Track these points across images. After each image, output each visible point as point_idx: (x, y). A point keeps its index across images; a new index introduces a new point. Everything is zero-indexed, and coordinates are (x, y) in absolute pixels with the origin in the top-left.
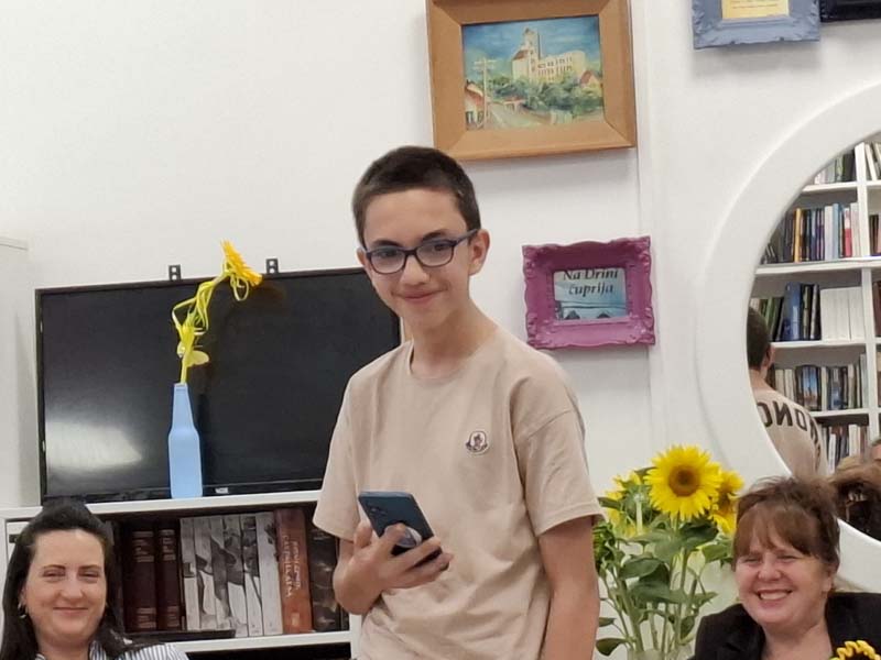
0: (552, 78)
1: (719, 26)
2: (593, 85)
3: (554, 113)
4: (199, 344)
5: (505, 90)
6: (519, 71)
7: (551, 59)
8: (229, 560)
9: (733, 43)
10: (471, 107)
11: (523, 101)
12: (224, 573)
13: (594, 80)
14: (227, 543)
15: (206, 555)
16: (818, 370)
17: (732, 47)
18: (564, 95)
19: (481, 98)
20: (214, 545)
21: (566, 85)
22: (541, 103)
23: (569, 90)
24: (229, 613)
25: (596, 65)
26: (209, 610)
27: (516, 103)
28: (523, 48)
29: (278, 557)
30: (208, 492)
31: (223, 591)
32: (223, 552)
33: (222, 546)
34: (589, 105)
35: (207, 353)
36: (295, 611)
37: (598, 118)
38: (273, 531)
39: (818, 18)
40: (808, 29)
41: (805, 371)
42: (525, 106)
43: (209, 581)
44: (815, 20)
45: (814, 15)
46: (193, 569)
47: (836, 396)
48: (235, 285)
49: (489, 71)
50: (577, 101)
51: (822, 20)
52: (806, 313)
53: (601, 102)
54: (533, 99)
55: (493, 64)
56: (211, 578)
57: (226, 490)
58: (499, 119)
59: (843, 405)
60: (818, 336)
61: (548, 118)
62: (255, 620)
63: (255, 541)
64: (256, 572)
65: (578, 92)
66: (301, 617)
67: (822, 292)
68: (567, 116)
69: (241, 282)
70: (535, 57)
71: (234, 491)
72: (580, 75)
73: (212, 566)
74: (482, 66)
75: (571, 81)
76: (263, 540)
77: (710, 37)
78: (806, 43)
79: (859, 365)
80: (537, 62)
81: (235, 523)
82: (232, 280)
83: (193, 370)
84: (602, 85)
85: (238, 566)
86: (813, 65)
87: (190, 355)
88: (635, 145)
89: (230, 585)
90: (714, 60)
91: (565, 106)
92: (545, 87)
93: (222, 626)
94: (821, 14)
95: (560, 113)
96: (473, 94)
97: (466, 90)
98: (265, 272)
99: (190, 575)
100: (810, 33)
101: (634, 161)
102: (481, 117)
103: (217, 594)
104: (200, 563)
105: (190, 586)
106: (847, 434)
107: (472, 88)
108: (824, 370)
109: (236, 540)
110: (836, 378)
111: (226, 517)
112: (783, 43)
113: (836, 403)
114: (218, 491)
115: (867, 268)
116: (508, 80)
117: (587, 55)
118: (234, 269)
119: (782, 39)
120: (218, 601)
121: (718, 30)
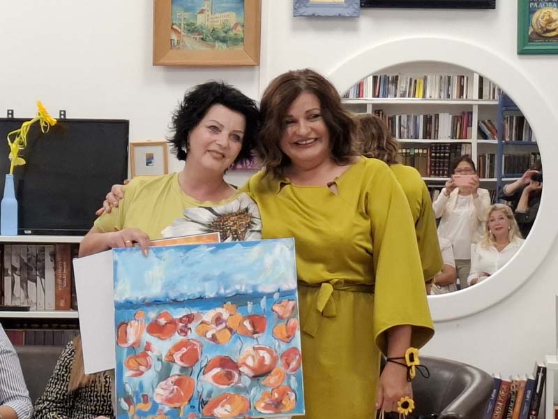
0: (218, 25)
1: (307, 5)
2: (239, 31)
3: (218, 44)
4: (21, 154)
5: (192, 29)
6: (201, 20)
7: (217, 15)
8: (29, 269)
9: (314, 15)
10: (174, 37)
11: (202, 36)
12: (26, 276)
13: (239, 28)
14: (29, 260)
15: (17, 265)
17: (313, 17)
18: (223, 34)
19: (180, 33)
20: (22, 260)
21: (225, 30)
22: (211, 38)
23: (226, 32)
24: (27, 297)
25: (241, 20)
26: (17, 295)
27: (198, 37)
28: (203, 8)
29: (55, 269)
30: (21, 233)
31: (25, 285)
32: (26, 264)
33: (26, 261)
34: (236, 41)
35: (25, 159)
36: (62, 299)
37: (240, 48)
38: (53, 255)
39: (359, 5)
40: (354, 10)
42: (202, 39)
43: (17, 279)
44: (357, 6)
45: (357, 3)
46: (10, 272)
48: (42, 124)
49: (185, 19)
50: (230, 38)
51: (361, 6)
53: (242, 40)
54: (207, 36)
55: (187, 15)
56: (19, 277)
57: (30, 232)
58: (189, 45)
61: (214, 46)
62: (41, 301)
63: (44, 260)
64: (43, 276)
65: (231, 34)
66: (66, 301)
68: (224, 46)
69: (46, 123)
70: (210, 13)
71: (35, 233)
72: (232, 25)
73: (20, 271)
74: (181, 16)
75: (227, 28)
76: (48, 260)
77: (302, 11)
78: (351, 18)
80: (210, 16)
81: (34, 250)
82: (41, 121)
83: (17, 168)
84: (243, 31)
85: (34, 272)
86: (355, 29)
87: (15, 160)
88: (258, 64)
89: (29, 282)
90: (304, 23)
91: (224, 41)
92: (213, 30)
93: (23, 303)
94: (361, 3)
95: (221, 44)
96: (175, 30)
97: (172, 28)
98: (58, 117)
99: (8, 275)
100: (355, 12)
101: (257, 72)
102: (178, 43)
103: (22, 286)
104: (14, 269)
105: (7, 281)
107: (175, 27)
109: (34, 259)
111: (29, 246)
112: (340, 17)
114: (26, 232)
116: (194, 24)
117: (236, 14)
118: (41, 116)
119: (340, 15)
120: (22, 290)
121: (307, 7)
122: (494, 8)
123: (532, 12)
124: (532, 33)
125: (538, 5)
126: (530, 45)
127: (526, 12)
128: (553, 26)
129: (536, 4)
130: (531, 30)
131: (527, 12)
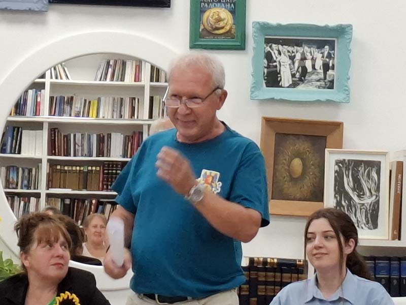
9: (6, 8)
16: (18, 169)
17: (5, 10)
41: (11, 169)
44: (46, 2)
47: (26, 182)
51: (50, 2)
52: (14, 141)
59: (28, 187)
60: (19, 152)
67: (23, 131)
79: (38, 169)
106: (29, 202)
108: (20, 169)
110: (26, 174)
112: (30, 11)
113: (25, 186)
115: (46, 122)
119: (30, 9)
122: (169, 6)
123: (203, 11)
124: (203, 30)
125: (208, 5)
126: (201, 41)
127: (197, 12)
128: (221, 24)
129: (206, 5)
130: (202, 27)
131: (199, 11)
